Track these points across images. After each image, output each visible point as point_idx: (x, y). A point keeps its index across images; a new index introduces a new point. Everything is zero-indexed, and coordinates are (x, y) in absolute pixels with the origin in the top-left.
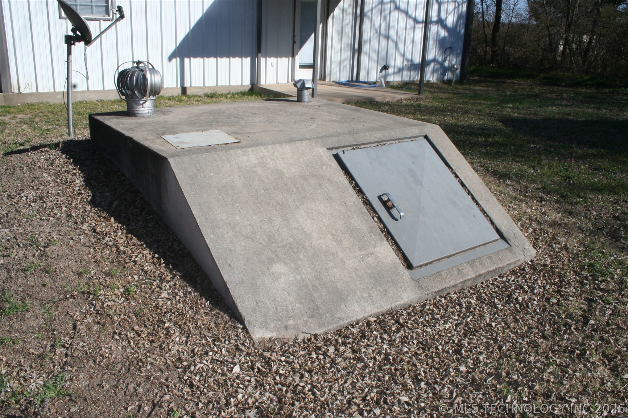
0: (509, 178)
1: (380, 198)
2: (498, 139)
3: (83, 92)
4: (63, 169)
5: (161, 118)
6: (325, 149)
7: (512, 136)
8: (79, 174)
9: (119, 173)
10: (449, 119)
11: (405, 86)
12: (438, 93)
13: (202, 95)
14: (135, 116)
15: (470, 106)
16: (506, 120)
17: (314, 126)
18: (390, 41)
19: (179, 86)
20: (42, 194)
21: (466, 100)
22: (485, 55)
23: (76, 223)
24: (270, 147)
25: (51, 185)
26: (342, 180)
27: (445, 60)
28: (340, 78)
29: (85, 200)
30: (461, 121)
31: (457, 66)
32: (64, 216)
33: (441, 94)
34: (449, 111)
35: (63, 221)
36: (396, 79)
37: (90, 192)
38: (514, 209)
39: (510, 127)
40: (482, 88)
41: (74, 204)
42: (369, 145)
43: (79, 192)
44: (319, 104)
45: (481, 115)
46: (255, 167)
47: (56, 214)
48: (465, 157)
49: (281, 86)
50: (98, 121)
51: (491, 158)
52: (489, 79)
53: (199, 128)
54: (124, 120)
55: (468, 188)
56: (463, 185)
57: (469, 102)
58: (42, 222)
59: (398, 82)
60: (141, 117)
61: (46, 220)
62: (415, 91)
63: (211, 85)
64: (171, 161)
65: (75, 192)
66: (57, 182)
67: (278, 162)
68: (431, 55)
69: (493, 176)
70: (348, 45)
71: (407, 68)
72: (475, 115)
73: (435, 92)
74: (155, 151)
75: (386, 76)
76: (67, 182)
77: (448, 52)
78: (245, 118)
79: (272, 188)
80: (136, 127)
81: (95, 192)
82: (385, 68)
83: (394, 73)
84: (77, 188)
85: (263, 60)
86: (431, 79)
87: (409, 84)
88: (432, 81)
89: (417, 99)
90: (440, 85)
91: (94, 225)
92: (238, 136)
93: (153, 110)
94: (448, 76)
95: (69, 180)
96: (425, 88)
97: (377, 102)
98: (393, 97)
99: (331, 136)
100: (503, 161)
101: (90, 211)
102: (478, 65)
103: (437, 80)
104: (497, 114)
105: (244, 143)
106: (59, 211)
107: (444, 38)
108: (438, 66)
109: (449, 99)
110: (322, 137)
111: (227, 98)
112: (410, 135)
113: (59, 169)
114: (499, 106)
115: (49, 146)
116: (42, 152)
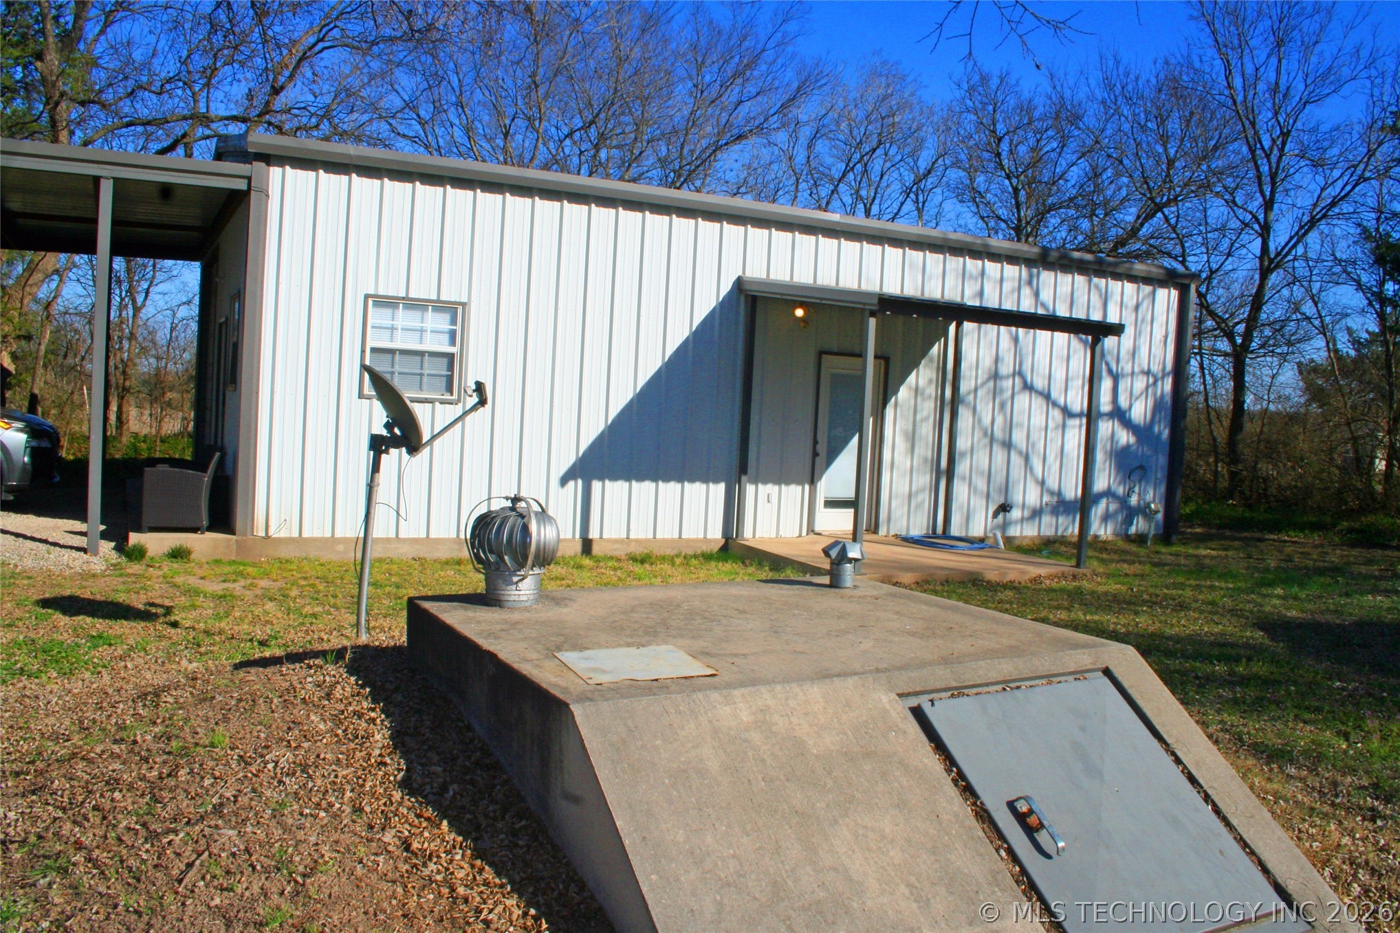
0: (1291, 761)
1: (1011, 805)
2: (1260, 668)
3: (388, 540)
4: (351, 709)
5: (552, 613)
6: (894, 696)
7: (1288, 663)
8: (382, 721)
9: (461, 724)
10: (1145, 622)
11: (1047, 546)
12: (1118, 562)
13: (624, 557)
14: (501, 607)
15: (1188, 593)
16: (1273, 626)
17: (868, 644)
18: (1013, 453)
19: (578, 536)
20: (306, 758)
21: (1181, 579)
22: (1216, 481)
23: (371, 827)
24: (779, 687)
25: (325, 741)
26: (930, 764)
27: (1131, 491)
28: (908, 529)
29: (392, 778)
30: (1172, 625)
31: (1157, 506)
32: (348, 810)
33: (1125, 566)
34: (1144, 602)
35: (345, 822)
36: (1029, 531)
37: (402, 761)
38: (1312, 837)
39: (1283, 641)
40: (1214, 553)
41: (368, 784)
42: (986, 689)
43: (379, 759)
44: (875, 593)
45: (1216, 613)
46: (747, 730)
47: (331, 805)
48: (1186, 709)
49: (788, 542)
50: (426, 613)
51: (1245, 711)
52: (1228, 533)
53: (630, 640)
54: (478, 614)
55: (1205, 787)
56: (1192, 780)
57: (1188, 583)
58: (303, 820)
59: (1032, 538)
60: (512, 609)
61: (312, 815)
62: (1068, 558)
63: (642, 536)
64: (576, 709)
65: (373, 760)
66: (337, 735)
67: (795, 720)
68: (1101, 482)
69: (1254, 755)
70: (926, 460)
71: (1049, 509)
72: (1201, 612)
73: (1112, 561)
74: (544, 686)
75: (1004, 526)
76: (357, 737)
77: (1135, 477)
78: (724, 621)
79: (783, 778)
80: (503, 630)
81: (412, 762)
82: (1004, 508)
83: (1022, 520)
84: (377, 752)
85: (750, 489)
86: (1102, 532)
87: (1055, 542)
88: (1103, 537)
89: (1074, 577)
90: (1121, 544)
91: (407, 833)
92: (712, 661)
93: (537, 596)
94: (1139, 525)
95: (361, 733)
96: (1090, 553)
97: (988, 582)
98: (1023, 572)
99: (904, 667)
100: (1273, 719)
101: (400, 804)
102: (1200, 501)
103: (1115, 534)
104: (1251, 612)
105: (725, 676)
106: (337, 797)
107: (1128, 447)
108: (1113, 507)
109: (1142, 576)
110: (886, 670)
111: (673, 564)
112: (1072, 667)
113: (342, 707)
114: (1253, 592)
115: (323, 654)
116: (310, 667)
